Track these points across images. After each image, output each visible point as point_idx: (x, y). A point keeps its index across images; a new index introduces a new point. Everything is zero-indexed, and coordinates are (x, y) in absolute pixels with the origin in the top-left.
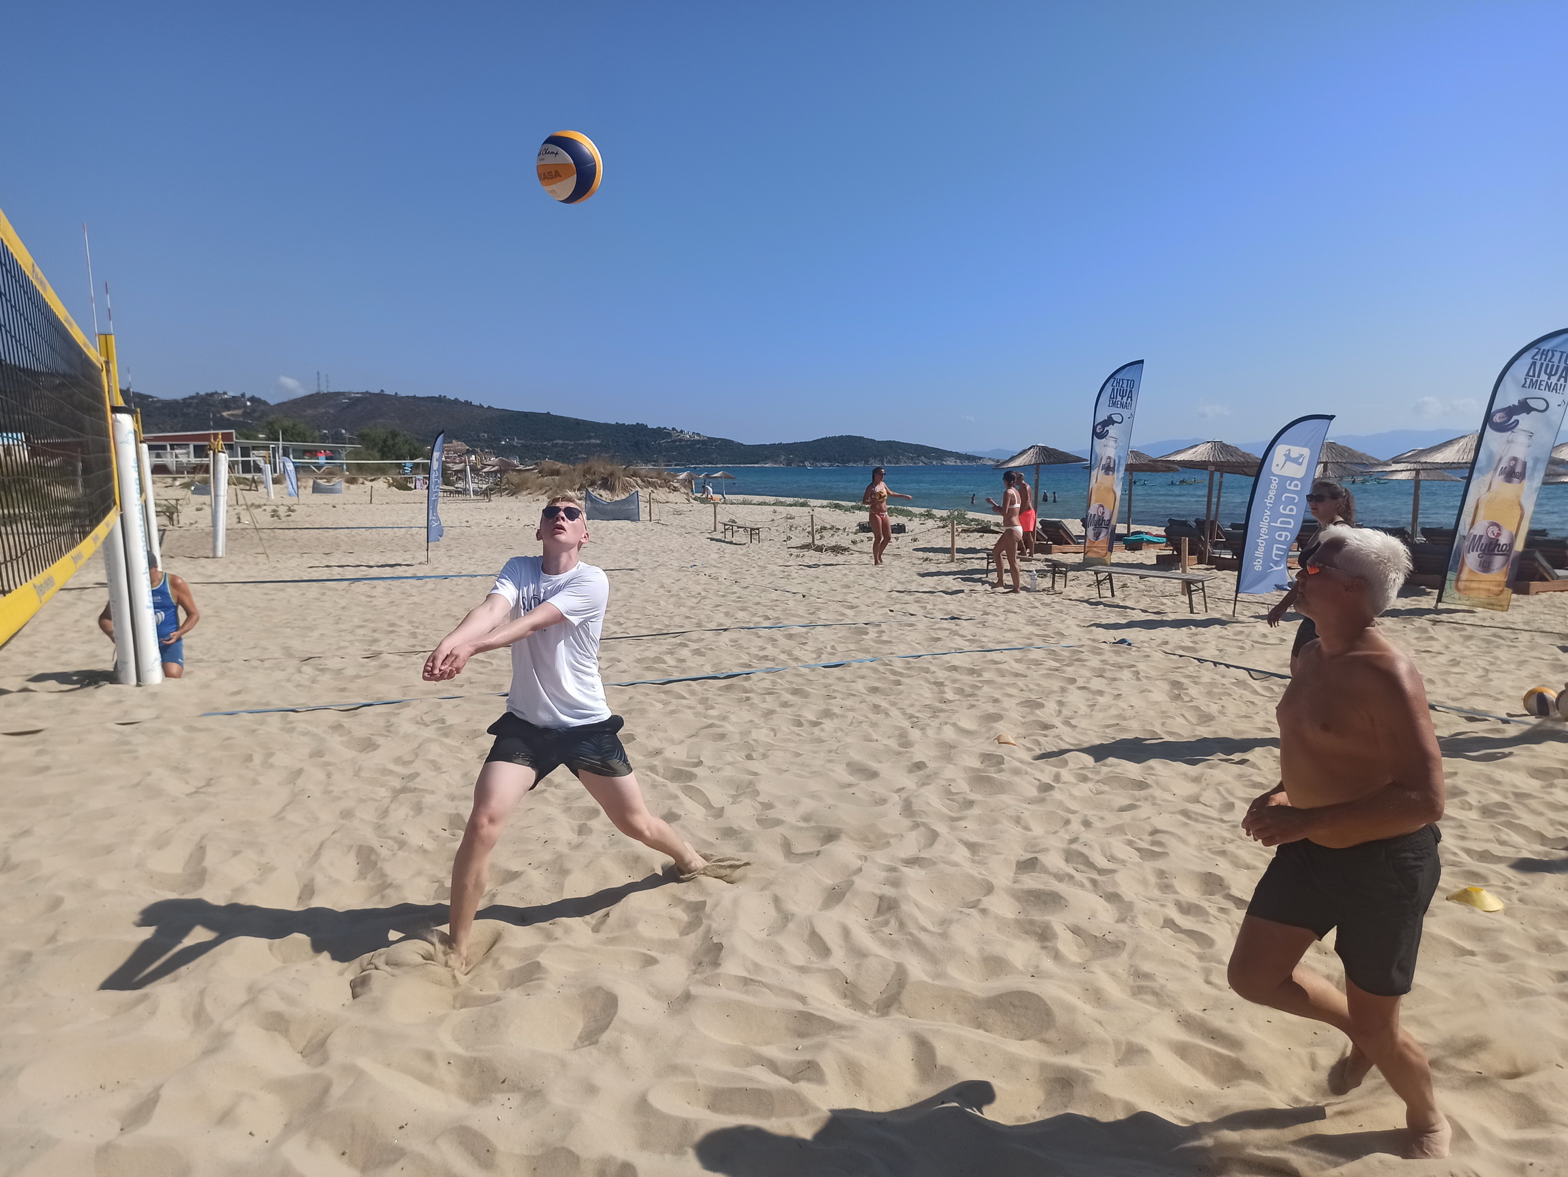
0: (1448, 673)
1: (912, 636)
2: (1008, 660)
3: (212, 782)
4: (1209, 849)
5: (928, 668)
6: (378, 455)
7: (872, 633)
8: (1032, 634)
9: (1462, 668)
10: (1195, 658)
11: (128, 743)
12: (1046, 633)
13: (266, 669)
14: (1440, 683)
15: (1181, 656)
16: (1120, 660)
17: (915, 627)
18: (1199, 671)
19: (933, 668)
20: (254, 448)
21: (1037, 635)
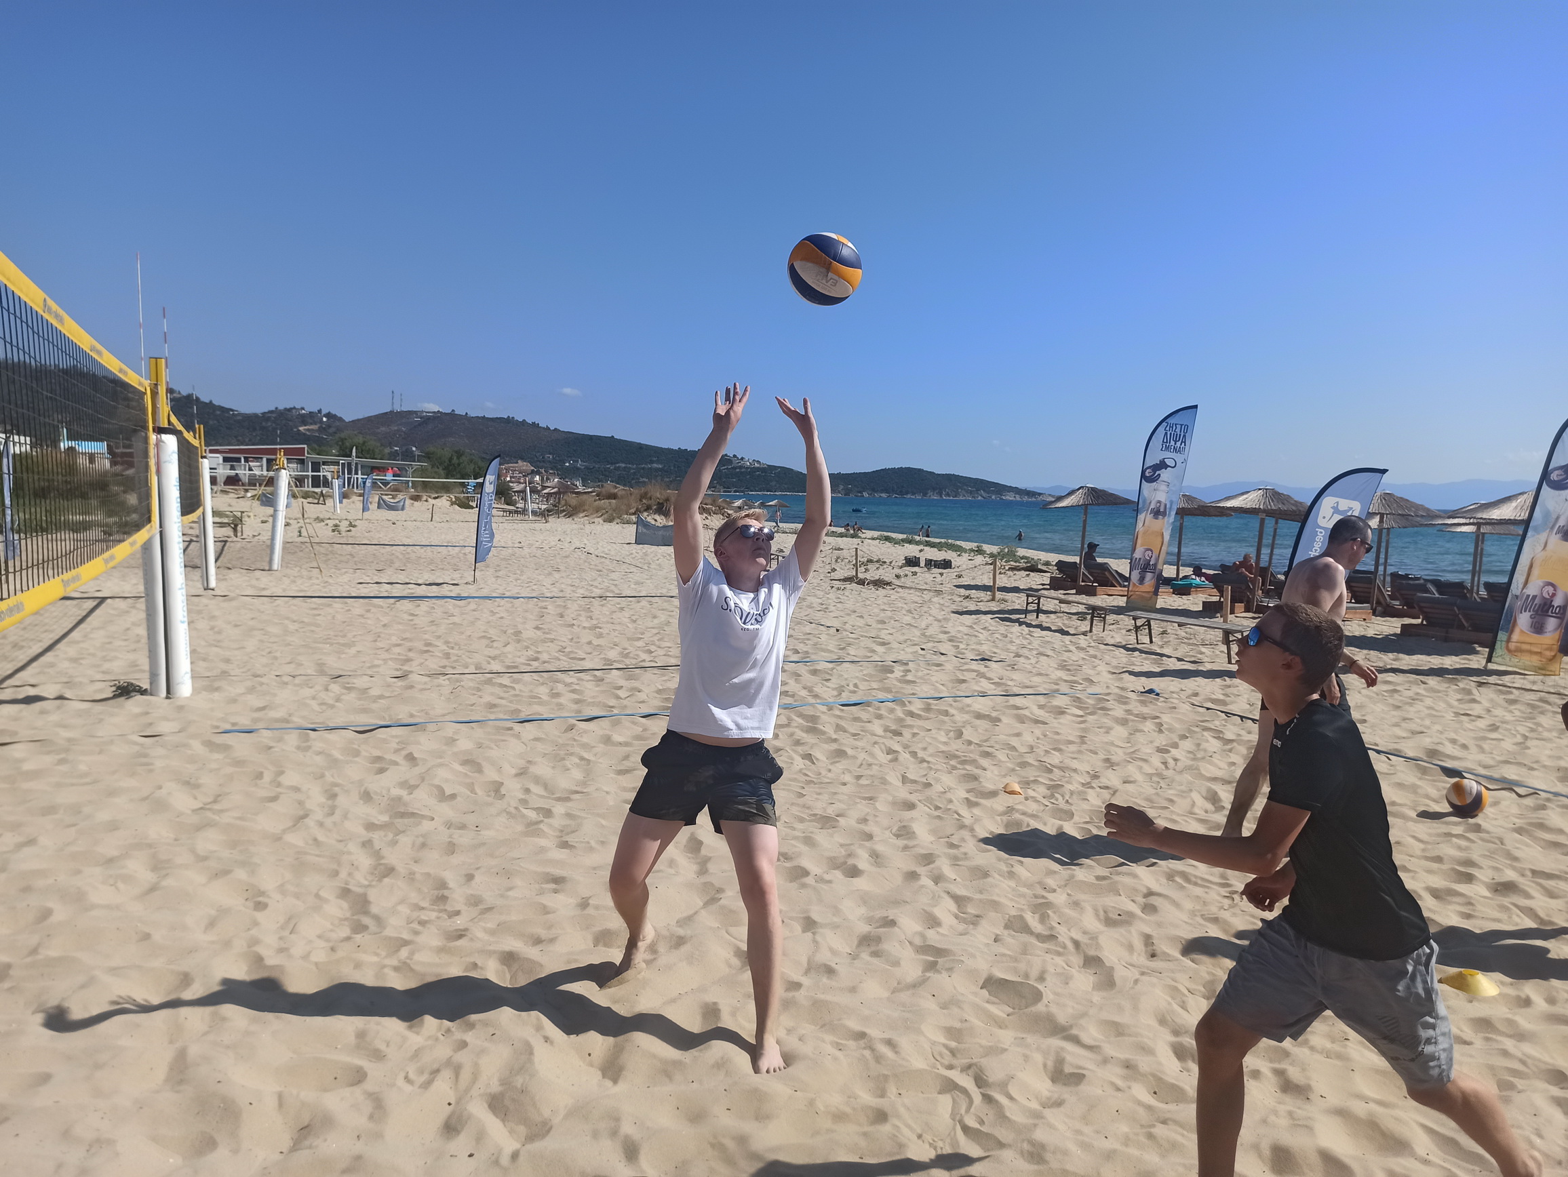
0: (1484, 738)
1: (937, 676)
2: (1031, 706)
3: (219, 799)
4: (1202, 915)
5: (947, 711)
6: (442, 472)
7: (898, 671)
8: (1061, 679)
9: (1500, 733)
10: (1222, 712)
11: (146, 756)
12: (1075, 678)
13: (295, 685)
14: (1473, 749)
15: (1208, 709)
16: (1145, 710)
17: (943, 668)
18: (1225, 726)
19: (952, 711)
20: (324, 463)
21: (1066, 681)
